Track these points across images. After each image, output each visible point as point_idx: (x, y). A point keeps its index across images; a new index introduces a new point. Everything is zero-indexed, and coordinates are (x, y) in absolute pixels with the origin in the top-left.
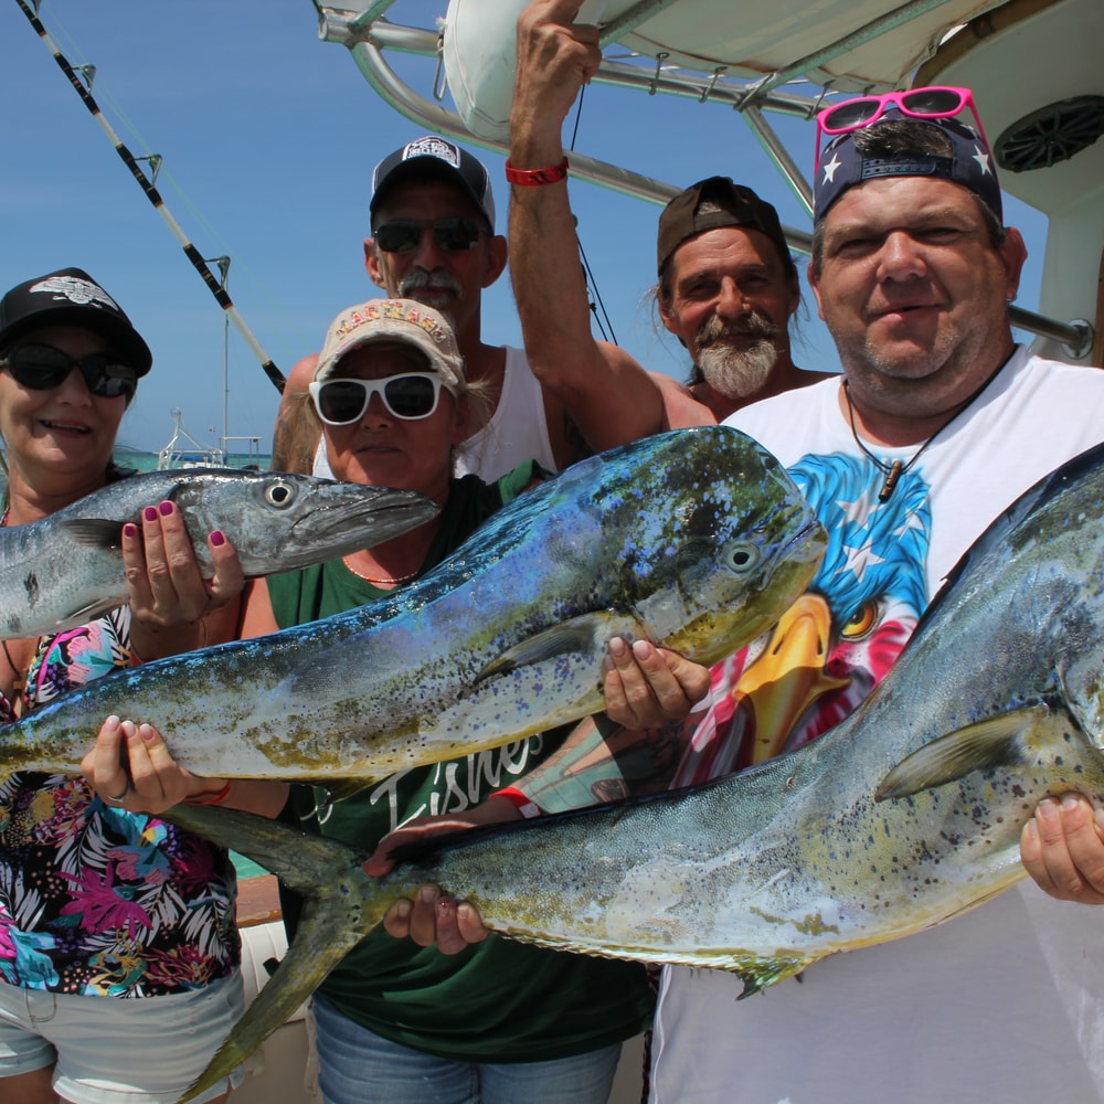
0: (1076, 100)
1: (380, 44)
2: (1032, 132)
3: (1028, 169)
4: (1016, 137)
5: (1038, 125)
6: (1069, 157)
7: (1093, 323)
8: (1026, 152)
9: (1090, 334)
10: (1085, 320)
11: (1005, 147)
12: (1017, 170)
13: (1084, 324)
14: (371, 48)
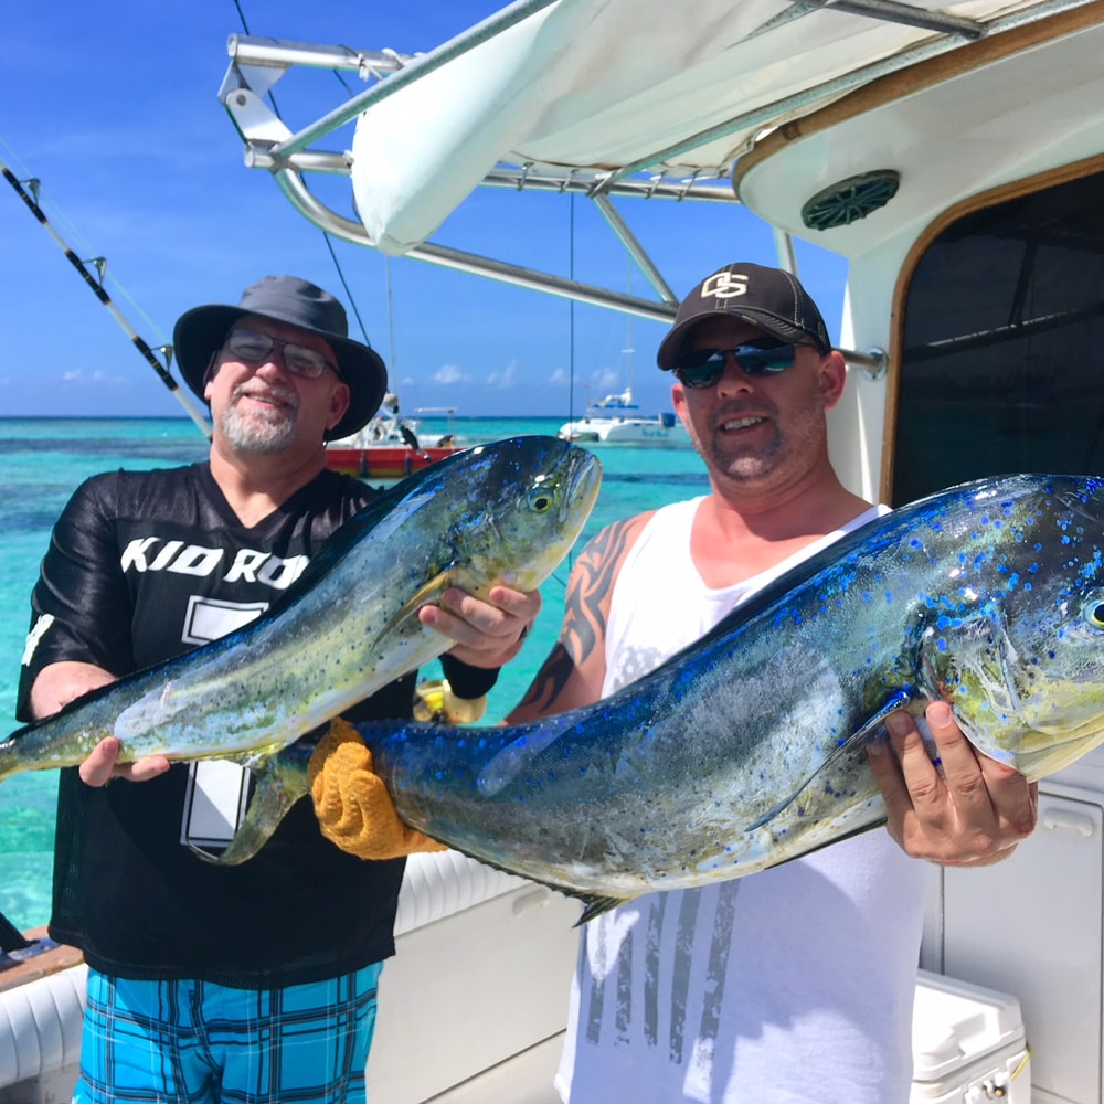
0: (870, 174)
1: (296, 169)
2: (833, 201)
3: (831, 227)
4: (819, 205)
5: (838, 196)
6: (864, 216)
7: (887, 350)
8: (828, 216)
9: (884, 357)
10: (880, 348)
11: (811, 213)
12: (821, 229)
13: (879, 352)
14: (290, 174)
